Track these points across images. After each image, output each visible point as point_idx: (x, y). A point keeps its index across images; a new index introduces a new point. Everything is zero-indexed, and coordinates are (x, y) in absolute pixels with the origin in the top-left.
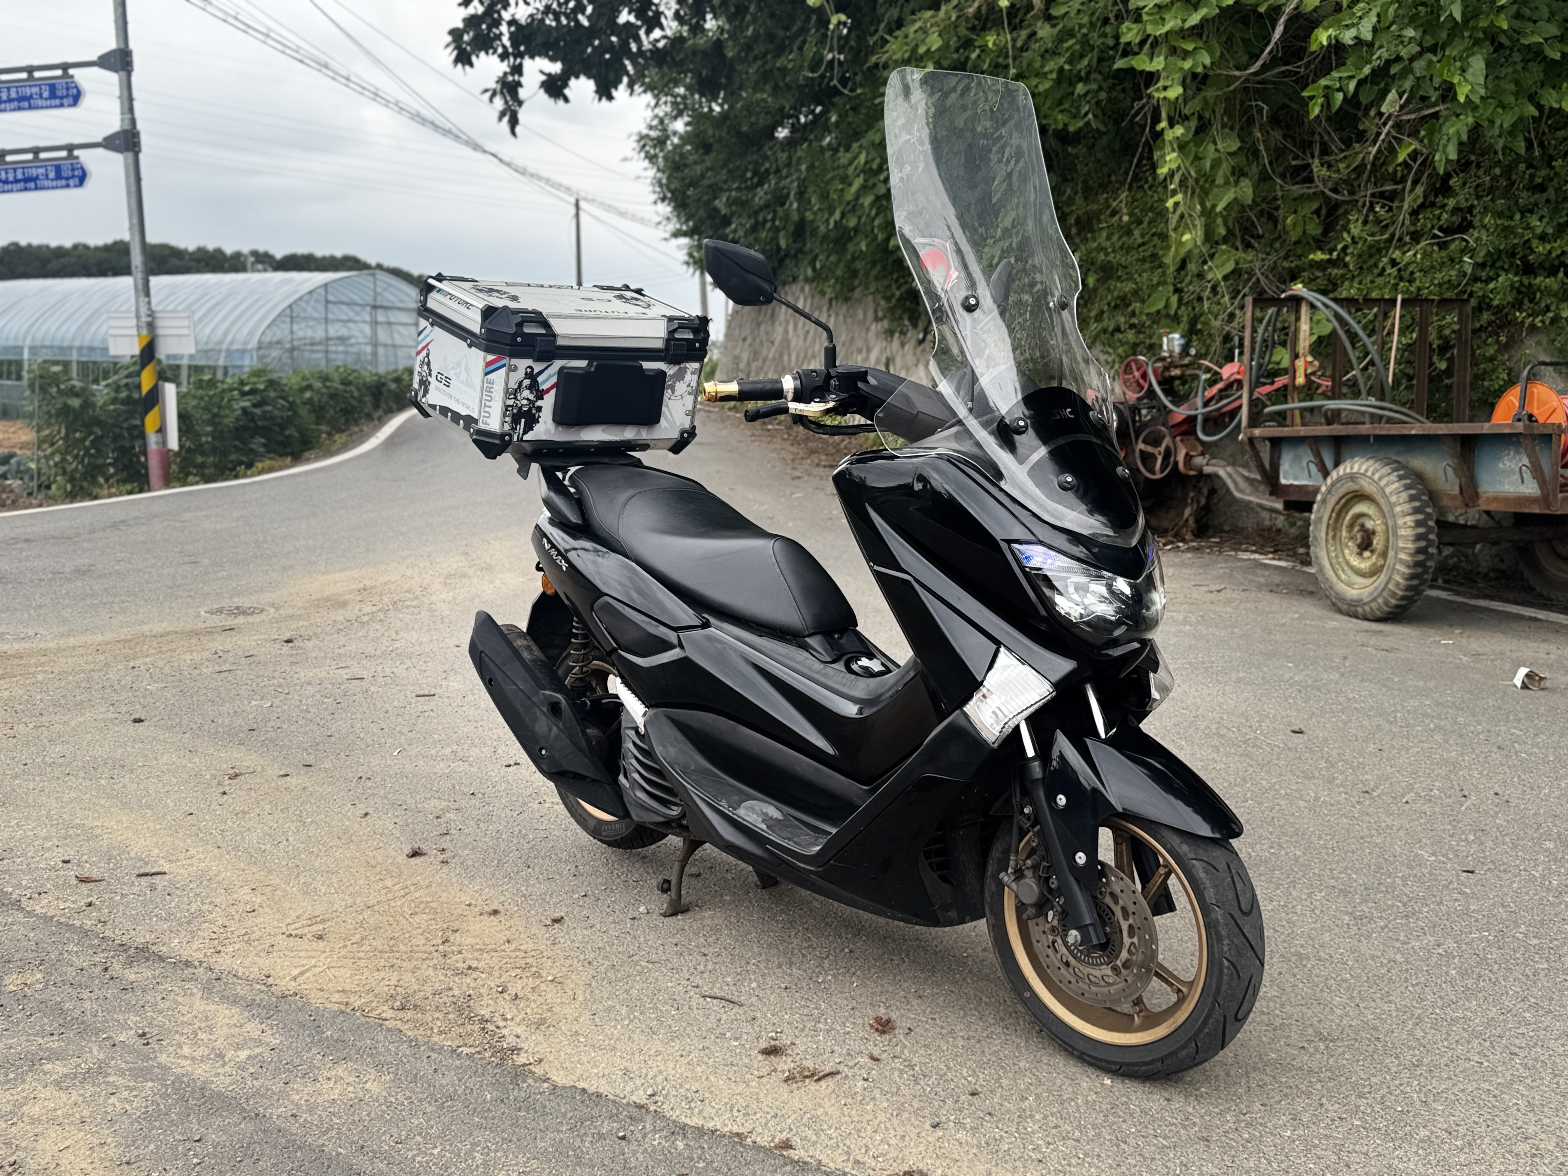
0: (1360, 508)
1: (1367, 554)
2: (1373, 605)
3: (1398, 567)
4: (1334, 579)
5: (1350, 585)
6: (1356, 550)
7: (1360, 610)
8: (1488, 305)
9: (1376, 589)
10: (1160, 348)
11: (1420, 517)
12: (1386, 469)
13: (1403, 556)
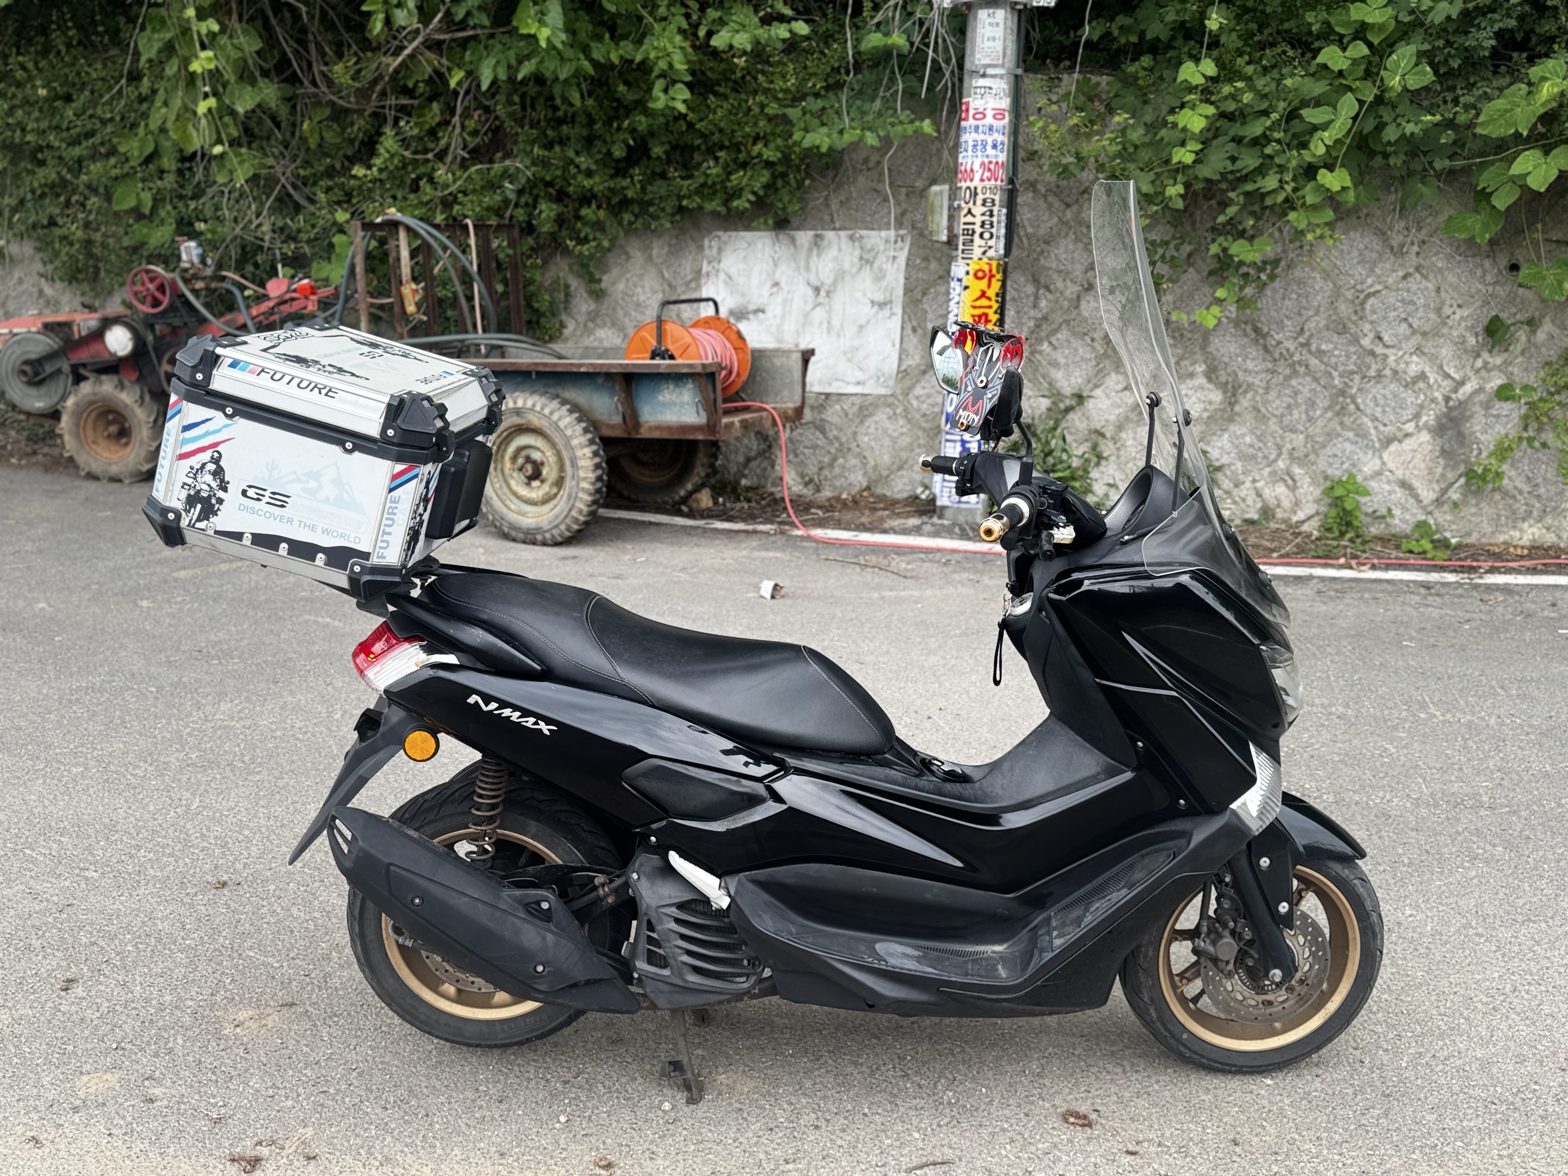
0: (523, 440)
1: (536, 483)
2: (555, 532)
3: (581, 495)
4: (505, 510)
5: (523, 514)
6: (523, 480)
7: (539, 537)
8: (529, 229)
9: (557, 517)
10: (179, 258)
11: (594, 448)
12: (555, 404)
13: (585, 485)
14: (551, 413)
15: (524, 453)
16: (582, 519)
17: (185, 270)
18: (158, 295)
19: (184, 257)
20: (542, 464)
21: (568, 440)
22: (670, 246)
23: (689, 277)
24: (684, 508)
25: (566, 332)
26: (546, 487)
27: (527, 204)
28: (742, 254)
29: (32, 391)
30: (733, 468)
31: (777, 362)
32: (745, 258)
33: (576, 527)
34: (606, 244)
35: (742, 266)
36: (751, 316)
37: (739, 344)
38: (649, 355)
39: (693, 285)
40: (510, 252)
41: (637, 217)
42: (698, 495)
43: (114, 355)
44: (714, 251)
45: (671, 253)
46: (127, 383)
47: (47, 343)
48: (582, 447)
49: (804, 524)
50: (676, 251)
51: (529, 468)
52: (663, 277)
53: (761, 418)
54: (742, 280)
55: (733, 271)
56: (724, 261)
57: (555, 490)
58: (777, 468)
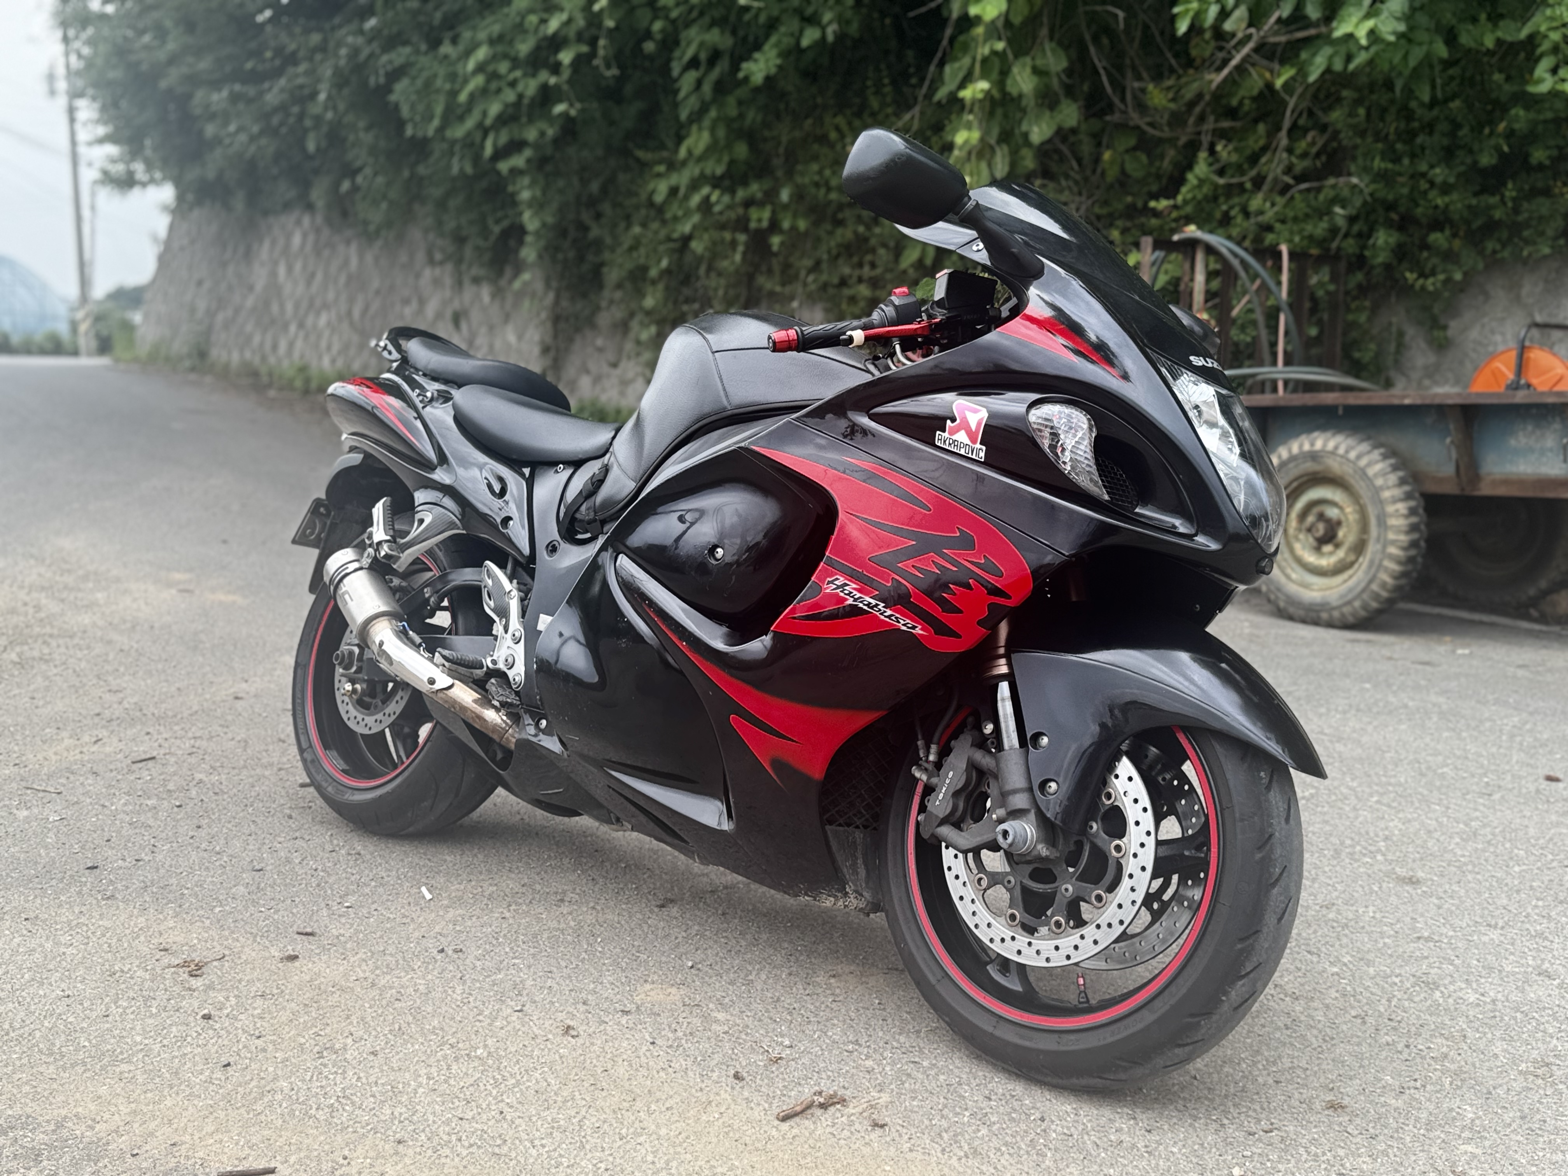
0: (1316, 493)
1: (1328, 548)
3: (1386, 564)
6: (1312, 543)
8: (1360, 262)
11: (1412, 503)
12: (1364, 447)
13: (1393, 551)
15: (1316, 510)
20: (1339, 523)
21: (1377, 491)
24: (1534, 613)
26: (1341, 553)
27: (1360, 234)
38: (1501, 390)
40: (1332, 287)
41: (1504, 244)
42: (1555, 597)
48: (1395, 501)
50: (1554, 289)
51: (1321, 528)
57: (1352, 557)
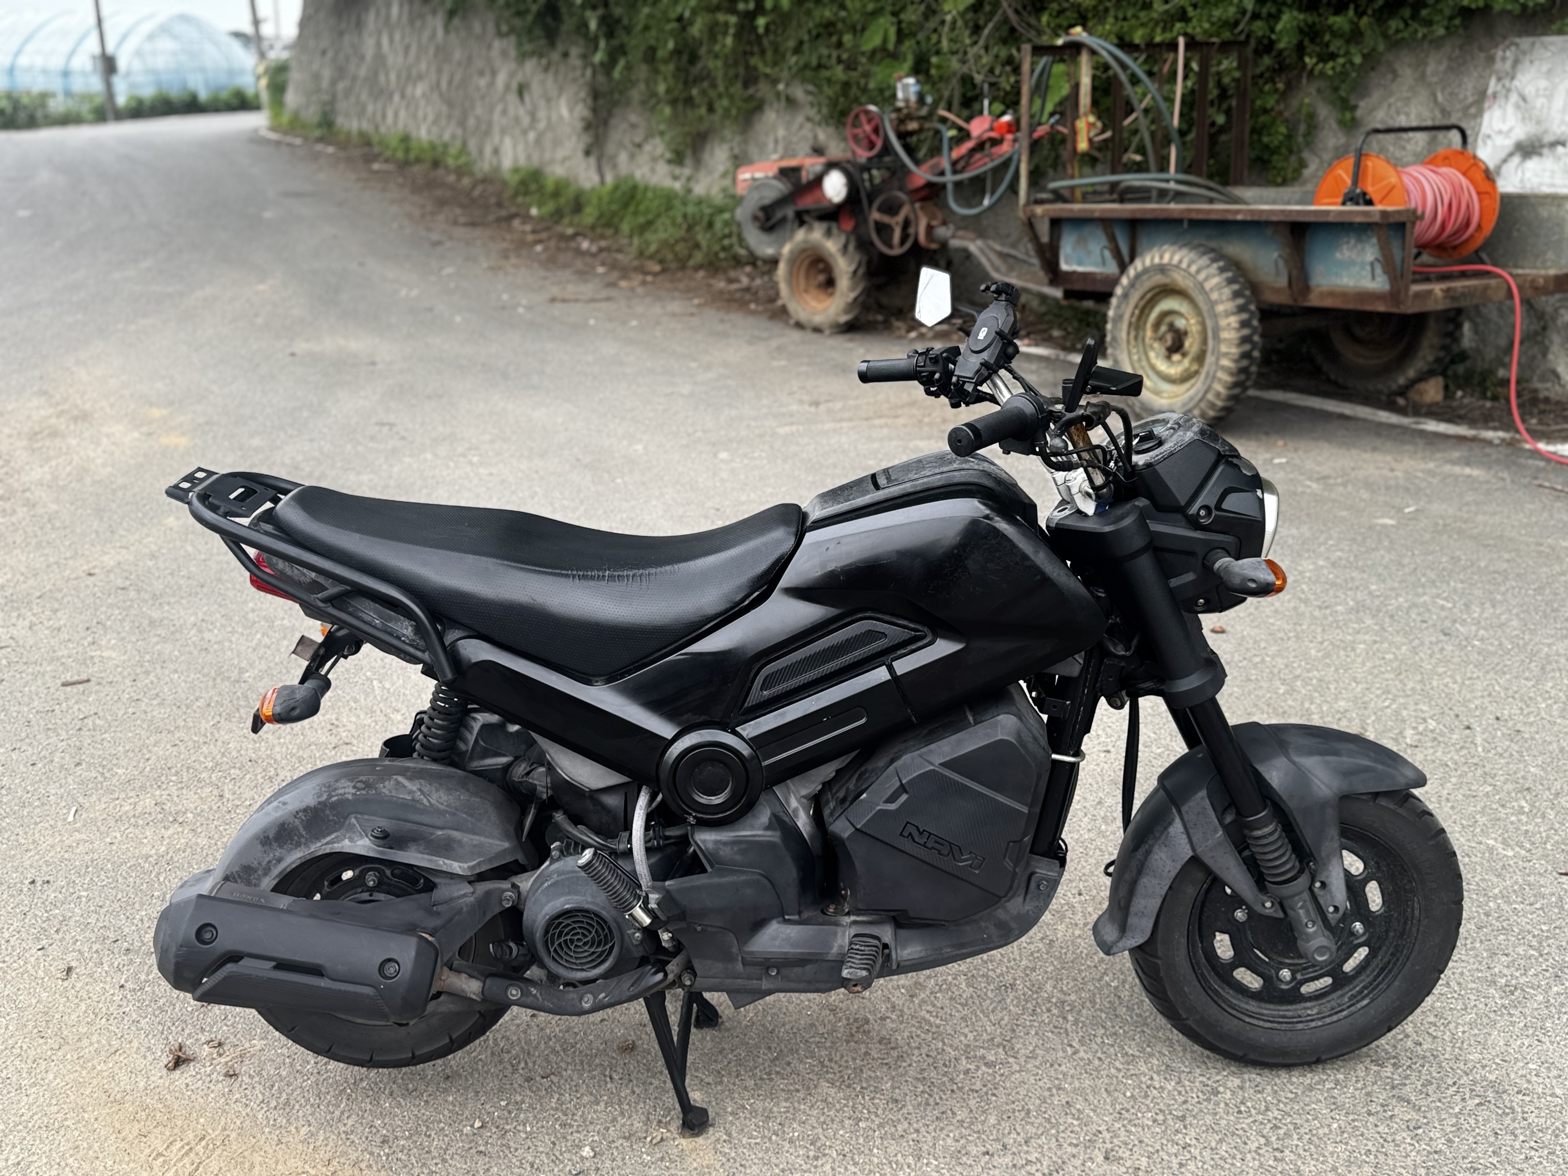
0: (1169, 303)
1: (1176, 357)
6: (1163, 351)
8: (1267, 46)
9: (1191, 399)
10: (894, 96)
11: (1246, 316)
12: (1204, 260)
13: (1225, 362)
14: (1198, 271)
15: (1168, 319)
16: (1220, 404)
17: (899, 110)
18: (873, 137)
19: (900, 95)
20: (1186, 333)
21: (1212, 304)
22: (1450, 59)
23: (1471, 100)
24: (1401, 401)
25: (1307, 172)
26: (1186, 362)
27: (1270, 15)
28: (1545, 68)
29: (764, 237)
30: (1490, 354)
31: (1544, 212)
32: (1549, 72)
33: (1211, 413)
34: (1358, 60)
35: (1543, 83)
36: (1545, 151)
37: (1485, 186)
38: (1340, 200)
39: (1473, 110)
40: (1237, 74)
41: (1407, 25)
42: (1422, 386)
43: (830, 201)
44: (1508, 65)
45: (1450, 69)
46: (835, 230)
47: (780, 188)
48: (1228, 314)
49: (1537, 435)
50: (1457, 67)
51: (1169, 338)
52: (1435, 101)
53: (1486, 288)
54: (1540, 102)
55: (1529, 91)
56: (1519, 76)
57: (1195, 367)
58: (1550, 357)
